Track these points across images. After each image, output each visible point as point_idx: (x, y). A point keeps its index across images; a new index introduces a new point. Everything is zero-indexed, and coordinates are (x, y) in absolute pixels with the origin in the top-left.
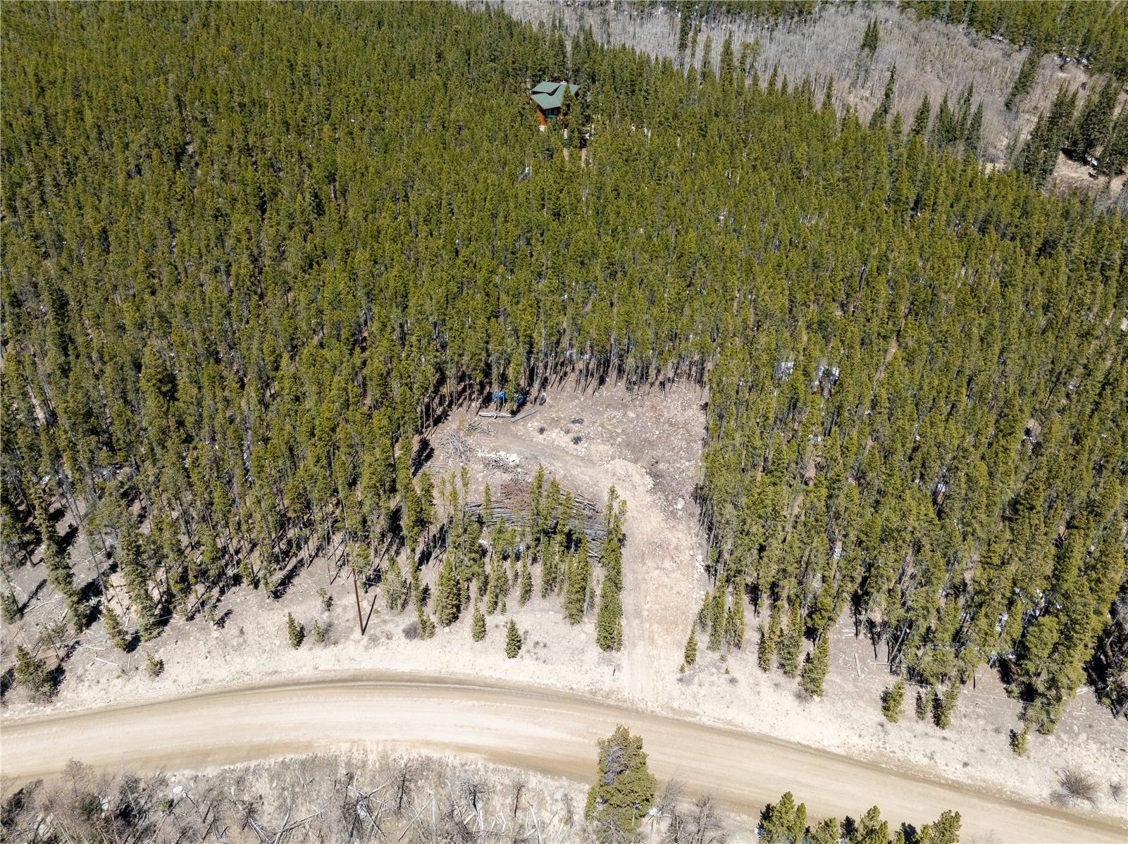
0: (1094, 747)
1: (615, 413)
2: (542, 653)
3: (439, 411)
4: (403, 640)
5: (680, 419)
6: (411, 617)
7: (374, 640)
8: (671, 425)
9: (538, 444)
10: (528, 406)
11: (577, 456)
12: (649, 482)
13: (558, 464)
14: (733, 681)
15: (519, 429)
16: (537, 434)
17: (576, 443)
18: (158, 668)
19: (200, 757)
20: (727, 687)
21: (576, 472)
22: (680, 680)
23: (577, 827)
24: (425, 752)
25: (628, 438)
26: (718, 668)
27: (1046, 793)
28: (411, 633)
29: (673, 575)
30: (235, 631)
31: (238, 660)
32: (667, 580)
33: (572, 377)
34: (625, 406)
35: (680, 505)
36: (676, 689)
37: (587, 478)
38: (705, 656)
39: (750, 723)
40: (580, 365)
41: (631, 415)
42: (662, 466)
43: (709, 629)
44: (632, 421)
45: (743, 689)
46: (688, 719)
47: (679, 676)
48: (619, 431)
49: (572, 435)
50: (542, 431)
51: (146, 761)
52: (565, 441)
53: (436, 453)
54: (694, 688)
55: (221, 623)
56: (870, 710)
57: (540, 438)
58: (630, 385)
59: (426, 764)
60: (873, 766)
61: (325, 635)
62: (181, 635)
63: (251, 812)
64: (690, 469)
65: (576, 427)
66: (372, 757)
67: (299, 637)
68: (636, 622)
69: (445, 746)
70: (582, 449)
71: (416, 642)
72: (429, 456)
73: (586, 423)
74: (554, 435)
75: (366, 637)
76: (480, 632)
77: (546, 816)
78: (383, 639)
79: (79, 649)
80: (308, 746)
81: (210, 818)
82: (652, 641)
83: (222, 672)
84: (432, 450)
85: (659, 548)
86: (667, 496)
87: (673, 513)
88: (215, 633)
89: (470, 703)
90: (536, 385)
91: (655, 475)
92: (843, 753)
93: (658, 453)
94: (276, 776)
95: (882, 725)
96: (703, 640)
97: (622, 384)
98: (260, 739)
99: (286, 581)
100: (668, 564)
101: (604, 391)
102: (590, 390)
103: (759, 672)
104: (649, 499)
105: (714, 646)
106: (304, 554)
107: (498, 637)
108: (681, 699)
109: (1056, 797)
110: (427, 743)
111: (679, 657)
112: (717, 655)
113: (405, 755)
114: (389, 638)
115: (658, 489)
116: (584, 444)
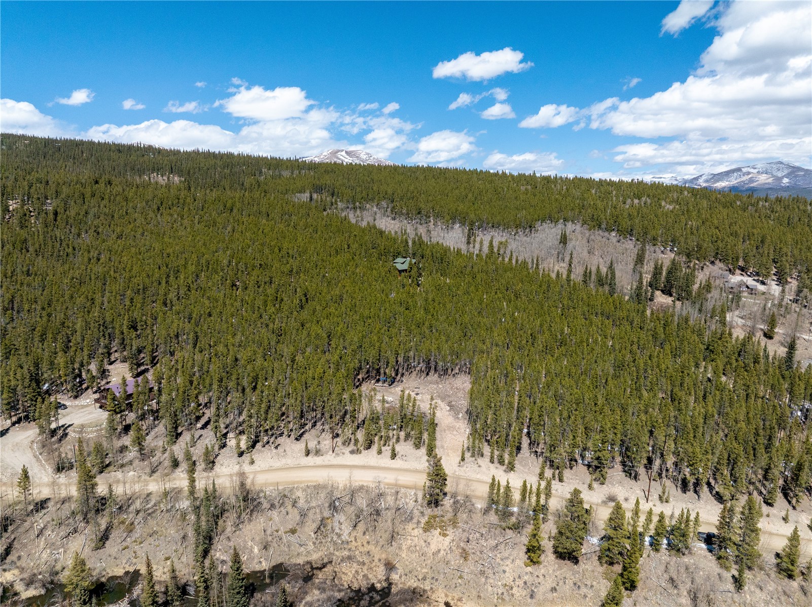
0: (620, 488)
1: (433, 385)
2: (405, 458)
3: (358, 384)
4: (349, 455)
5: (461, 387)
6: (352, 447)
7: (337, 454)
8: (457, 389)
10: (396, 383)
12: (448, 408)
14: (479, 466)
15: (393, 390)
16: (400, 392)
17: (417, 395)
18: (252, 461)
20: (477, 468)
23: (419, 503)
24: (361, 483)
25: (439, 394)
26: (474, 462)
27: (600, 501)
28: (352, 452)
29: (457, 436)
30: (283, 450)
31: (284, 460)
32: (454, 437)
33: (414, 373)
34: (438, 383)
35: (461, 415)
36: (457, 469)
38: (469, 459)
40: (418, 369)
41: (440, 386)
42: (453, 403)
43: (471, 452)
44: (440, 389)
45: (484, 468)
47: (459, 465)
48: (435, 392)
49: (415, 392)
50: (402, 390)
54: (465, 468)
55: (276, 448)
56: (534, 476)
58: (440, 376)
59: (361, 488)
61: (318, 452)
62: (260, 451)
63: (295, 502)
64: (464, 403)
65: (417, 390)
66: (341, 486)
67: (308, 453)
68: (441, 450)
70: (419, 397)
71: (354, 455)
73: (421, 389)
75: (334, 454)
76: (380, 452)
77: (408, 500)
78: (341, 454)
79: (220, 456)
81: (281, 502)
83: (277, 464)
85: (451, 428)
86: (455, 412)
87: (458, 418)
88: (274, 451)
90: (399, 376)
91: (450, 406)
93: (452, 399)
94: (304, 490)
96: (468, 455)
97: (436, 375)
99: (301, 435)
100: (455, 433)
101: (429, 378)
102: (422, 378)
103: (490, 464)
104: (448, 413)
105: (473, 456)
106: (307, 427)
107: (387, 453)
108: (460, 472)
109: (604, 502)
112: (474, 459)
114: (343, 454)
115: (452, 410)
116: (420, 395)
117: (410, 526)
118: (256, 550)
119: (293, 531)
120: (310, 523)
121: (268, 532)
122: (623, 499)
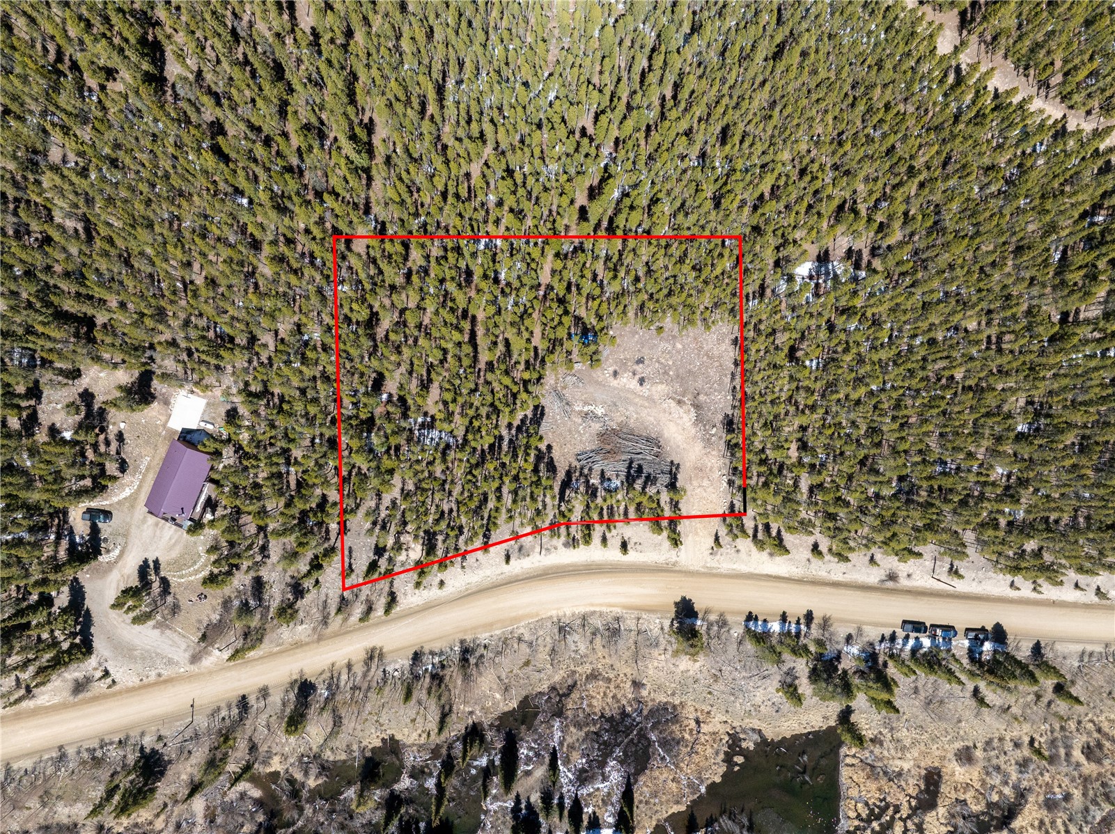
1: (667, 345)
2: (640, 548)
4: (564, 548)
5: (716, 353)
7: (548, 551)
8: (708, 356)
9: (615, 389)
11: (643, 396)
12: (693, 411)
13: (631, 408)
14: (738, 551)
15: (599, 376)
16: (612, 379)
17: (641, 384)
18: (442, 583)
19: (489, 626)
20: (735, 555)
21: (644, 413)
22: (711, 554)
23: (666, 631)
25: (677, 370)
26: (730, 545)
27: (877, 580)
28: (567, 546)
29: (708, 490)
30: (475, 560)
31: (481, 572)
32: (705, 494)
34: (674, 337)
35: (714, 431)
36: (709, 558)
37: (652, 419)
38: (725, 539)
39: (744, 568)
41: (679, 346)
42: (702, 398)
43: (727, 523)
44: (678, 352)
45: (743, 555)
46: (715, 571)
47: (711, 551)
48: (670, 363)
49: (637, 377)
50: (615, 374)
51: (465, 631)
52: (634, 384)
53: (547, 410)
54: (718, 557)
55: (464, 558)
56: (805, 552)
57: (614, 383)
59: (592, 612)
60: (800, 581)
64: (721, 402)
65: (639, 368)
66: (568, 613)
69: (601, 605)
70: (645, 390)
71: (571, 550)
72: (542, 414)
73: (646, 362)
74: (625, 380)
75: (543, 550)
76: (604, 540)
77: (651, 626)
78: (553, 550)
80: (537, 615)
82: (697, 534)
83: (475, 580)
84: (543, 407)
85: (700, 471)
86: (705, 426)
87: (709, 440)
89: (607, 580)
91: (697, 407)
92: (787, 576)
93: (699, 384)
95: (808, 560)
96: (723, 532)
98: (513, 614)
100: (706, 483)
102: (646, 324)
103: (752, 546)
104: (693, 431)
105: (730, 534)
107: (615, 542)
108: (712, 562)
109: (882, 581)
110: (592, 605)
111: (711, 541)
112: (731, 539)
113: (582, 609)
114: (556, 548)
115: (699, 420)
116: (647, 385)
117: (655, 652)
118: (498, 696)
119: (527, 663)
120: (541, 649)
121: (504, 676)
122: (905, 574)
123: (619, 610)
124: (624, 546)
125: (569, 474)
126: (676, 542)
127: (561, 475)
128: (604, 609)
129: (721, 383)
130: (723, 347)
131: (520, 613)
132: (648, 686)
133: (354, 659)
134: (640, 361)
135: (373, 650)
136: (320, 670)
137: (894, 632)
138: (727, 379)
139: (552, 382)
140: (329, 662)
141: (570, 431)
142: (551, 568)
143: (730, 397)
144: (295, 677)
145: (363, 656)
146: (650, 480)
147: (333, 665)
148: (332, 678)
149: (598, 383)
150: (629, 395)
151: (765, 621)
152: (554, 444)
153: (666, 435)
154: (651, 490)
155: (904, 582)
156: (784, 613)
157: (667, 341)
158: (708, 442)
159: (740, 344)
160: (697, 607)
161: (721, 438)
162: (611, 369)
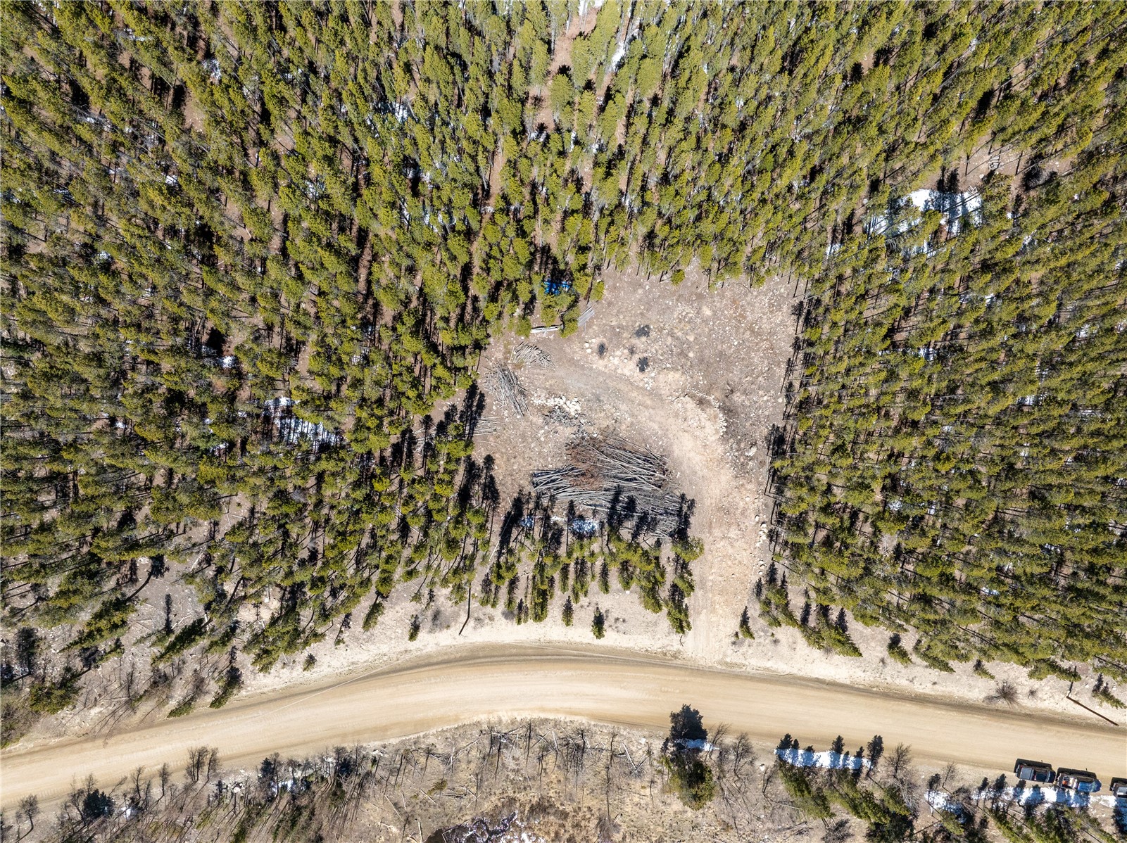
1: (688, 309)
2: (623, 627)
4: (504, 620)
5: (766, 326)
7: (480, 621)
8: (753, 331)
9: (600, 373)
11: (644, 389)
13: (624, 407)
14: (776, 642)
16: (595, 357)
17: (642, 370)
18: (311, 660)
19: (382, 730)
20: (771, 647)
21: (643, 416)
22: (734, 643)
25: (701, 351)
26: (765, 632)
27: (982, 697)
28: (509, 616)
29: (737, 544)
31: (372, 647)
32: (731, 551)
34: (700, 297)
35: (752, 452)
36: (730, 650)
37: (656, 426)
38: (758, 623)
39: (782, 667)
41: (707, 312)
42: (738, 398)
43: (763, 598)
44: (706, 322)
45: (783, 648)
46: (737, 670)
47: (733, 639)
48: (691, 338)
49: (636, 357)
50: (602, 349)
51: (344, 736)
52: (629, 368)
53: (488, 400)
54: (744, 648)
56: (879, 648)
57: (599, 364)
60: (866, 692)
61: (437, 621)
65: (640, 343)
69: (557, 711)
70: (647, 379)
71: (515, 623)
72: (481, 406)
73: (653, 334)
74: (616, 361)
76: (568, 612)
78: (487, 621)
80: (457, 720)
82: (714, 611)
83: (364, 656)
84: (482, 395)
85: (726, 514)
86: (738, 443)
89: (569, 673)
91: (729, 411)
92: (848, 682)
93: (735, 375)
95: (883, 661)
96: (755, 610)
98: (420, 716)
100: (733, 533)
104: (720, 450)
107: (584, 616)
108: (733, 656)
109: (990, 699)
110: (543, 710)
111: (735, 624)
112: (766, 622)
113: (528, 715)
114: (491, 618)
115: (730, 433)
116: (651, 372)
117: (636, 784)
118: (394, 830)
119: (441, 786)
120: (464, 765)
121: (403, 803)
122: (1027, 690)
123: (584, 720)
124: (598, 623)
125: (518, 504)
126: (681, 625)
127: (506, 505)
128: (561, 717)
129: (769, 375)
130: (778, 318)
131: (430, 714)
132: (623, 828)
133: (172, 765)
134: (643, 332)
135: (202, 752)
136: (119, 777)
137: (1003, 777)
138: (781, 371)
139: (500, 356)
140: (135, 767)
141: (523, 436)
142: (483, 647)
143: (782, 400)
144: (79, 786)
145: (186, 760)
146: (646, 522)
147: (139, 771)
148: (138, 790)
149: (572, 362)
150: (621, 386)
151: (810, 750)
152: (497, 456)
153: (677, 452)
154: (647, 541)
155: (1025, 702)
156: (840, 739)
157: (689, 302)
158: (741, 469)
159: (808, 314)
160: (706, 723)
161: (762, 463)
162: (595, 342)
